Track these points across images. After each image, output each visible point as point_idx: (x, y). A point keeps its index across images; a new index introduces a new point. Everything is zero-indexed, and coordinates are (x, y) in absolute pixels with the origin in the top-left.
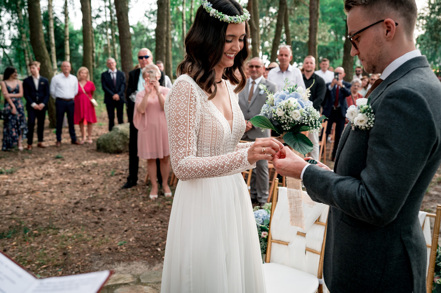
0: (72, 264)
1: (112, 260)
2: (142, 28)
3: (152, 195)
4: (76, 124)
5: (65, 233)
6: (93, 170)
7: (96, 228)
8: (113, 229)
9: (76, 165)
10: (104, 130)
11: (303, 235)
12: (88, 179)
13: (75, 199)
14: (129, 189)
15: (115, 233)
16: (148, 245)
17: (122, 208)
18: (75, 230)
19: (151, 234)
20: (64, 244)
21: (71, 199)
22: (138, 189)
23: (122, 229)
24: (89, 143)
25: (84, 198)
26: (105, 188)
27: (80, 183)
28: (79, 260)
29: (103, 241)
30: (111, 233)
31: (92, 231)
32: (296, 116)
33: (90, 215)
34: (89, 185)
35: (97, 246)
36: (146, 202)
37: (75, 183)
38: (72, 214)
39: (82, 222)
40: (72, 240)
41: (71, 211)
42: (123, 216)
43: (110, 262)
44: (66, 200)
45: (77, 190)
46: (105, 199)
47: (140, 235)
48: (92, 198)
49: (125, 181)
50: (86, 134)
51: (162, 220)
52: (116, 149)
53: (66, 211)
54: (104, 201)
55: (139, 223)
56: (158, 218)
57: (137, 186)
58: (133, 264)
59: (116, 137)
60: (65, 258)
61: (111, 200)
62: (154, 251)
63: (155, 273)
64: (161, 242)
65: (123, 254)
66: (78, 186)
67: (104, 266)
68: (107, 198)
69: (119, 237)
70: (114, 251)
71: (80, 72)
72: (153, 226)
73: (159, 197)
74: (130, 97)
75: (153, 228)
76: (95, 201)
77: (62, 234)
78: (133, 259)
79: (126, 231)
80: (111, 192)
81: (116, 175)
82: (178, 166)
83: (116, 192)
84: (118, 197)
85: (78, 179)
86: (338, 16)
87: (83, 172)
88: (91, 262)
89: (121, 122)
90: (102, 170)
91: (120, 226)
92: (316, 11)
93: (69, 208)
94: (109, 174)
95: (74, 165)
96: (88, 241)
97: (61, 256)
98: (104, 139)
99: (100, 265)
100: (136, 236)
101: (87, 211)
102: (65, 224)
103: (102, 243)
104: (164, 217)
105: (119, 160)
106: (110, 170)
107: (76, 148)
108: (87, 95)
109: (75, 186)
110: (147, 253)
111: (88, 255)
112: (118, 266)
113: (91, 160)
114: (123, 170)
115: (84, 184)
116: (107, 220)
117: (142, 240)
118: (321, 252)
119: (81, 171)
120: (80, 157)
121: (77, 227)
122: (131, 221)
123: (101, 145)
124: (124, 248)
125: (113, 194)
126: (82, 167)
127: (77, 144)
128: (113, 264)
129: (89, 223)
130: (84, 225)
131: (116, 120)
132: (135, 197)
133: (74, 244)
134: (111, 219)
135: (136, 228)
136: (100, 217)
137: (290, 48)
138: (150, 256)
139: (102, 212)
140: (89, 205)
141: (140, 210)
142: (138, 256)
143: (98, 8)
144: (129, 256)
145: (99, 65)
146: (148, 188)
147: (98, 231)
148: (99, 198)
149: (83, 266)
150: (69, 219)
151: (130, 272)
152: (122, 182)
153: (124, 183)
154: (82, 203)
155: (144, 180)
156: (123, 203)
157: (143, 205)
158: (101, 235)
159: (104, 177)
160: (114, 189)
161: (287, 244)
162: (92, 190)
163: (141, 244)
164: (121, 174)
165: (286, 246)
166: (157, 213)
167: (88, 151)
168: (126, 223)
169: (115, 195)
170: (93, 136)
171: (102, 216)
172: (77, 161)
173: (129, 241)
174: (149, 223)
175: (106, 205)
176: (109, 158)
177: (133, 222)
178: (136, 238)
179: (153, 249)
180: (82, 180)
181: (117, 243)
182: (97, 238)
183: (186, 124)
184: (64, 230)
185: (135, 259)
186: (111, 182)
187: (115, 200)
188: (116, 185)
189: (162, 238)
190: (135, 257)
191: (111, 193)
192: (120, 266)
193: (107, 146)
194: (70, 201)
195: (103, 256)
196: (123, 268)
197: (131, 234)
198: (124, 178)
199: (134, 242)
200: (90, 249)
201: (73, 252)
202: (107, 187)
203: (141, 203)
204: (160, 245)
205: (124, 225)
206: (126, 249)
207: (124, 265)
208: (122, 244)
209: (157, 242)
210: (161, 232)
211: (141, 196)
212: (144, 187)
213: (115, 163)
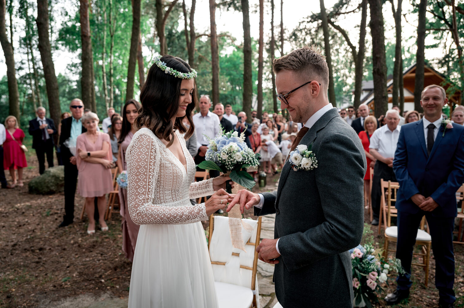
0: (18, 306)
1: (58, 296)
2: (64, 79)
3: (90, 230)
4: (6, 169)
5: (6, 276)
6: (28, 212)
7: (37, 268)
8: (55, 266)
9: (10, 208)
10: (34, 173)
11: (237, 255)
12: (23, 221)
13: (13, 241)
14: (66, 227)
15: (57, 270)
16: (92, 278)
17: (61, 246)
18: (16, 272)
19: (93, 267)
20: (7, 288)
21: (8, 242)
22: (75, 226)
23: (65, 266)
24: (20, 187)
25: (22, 240)
26: (41, 229)
27: (16, 225)
28: (25, 301)
29: (46, 279)
30: (53, 271)
31: (34, 271)
32: (238, 158)
33: (29, 256)
34: (25, 226)
35: (41, 285)
36: (85, 238)
37: (10, 226)
38: (11, 256)
39: (22, 263)
40: (14, 283)
41: (10, 254)
42: (64, 253)
43: (56, 298)
44: (3, 243)
45: (14, 232)
46: (43, 239)
47: (83, 269)
48: (29, 239)
49: (61, 219)
50: (16, 178)
51: (101, 253)
52: (49, 190)
53: (4, 254)
54: (42, 241)
55: (80, 258)
56: (98, 252)
57: (74, 223)
58: (80, 298)
59: (48, 179)
60: (10, 301)
61: (50, 239)
62: (98, 283)
63: (102, 304)
64: (103, 274)
65: (69, 289)
66: (14, 229)
67: (51, 304)
68: (45, 237)
69: (62, 273)
70: (58, 288)
71: (7, 121)
72: (94, 260)
73: (96, 231)
74: (64, 143)
75: (95, 261)
76: (33, 241)
77: (3, 277)
78: (79, 293)
79: (68, 267)
80: (49, 231)
81: (52, 215)
82: (138, 212)
83: (54, 231)
84: (56, 235)
85: (12, 221)
86: (233, 71)
87: (18, 215)
88: (37, 301)
89: (51, 165)
90: (37, 211)
91: (62, 263)
92: (217, 67)
93: (7, 251)
94: (44, 215)
95: (7, 209)
96: (31, 281)
97: (5, 299)
98: (36, 182)
99: (47, 303)
100: (79, 270)
101: (26, 252)
102: (5, 267)
103: (46, 282)
104: (104, 249)
105: (53, 200)
106: (45, 210)
107: (7, 192)
108: (17, 142)
109: (11, 229)
110: (92, 286)
111: (33, 295)
112: (65, 302)
113: (24, 202)
114: (58, 210)
115: (20, 226)
116: (48, 258)
117: (85, 274)
118: (253, 268)
119: (15, 214)
120: (12, 200)
121: (18, 269)
122: (72, 257)
123: (34, 188)
124: (69, 284)
125: (51, 233)
126: (16, 209)
127: (8, 188)
128: (59, 301)
129: (30, 264)
130: (24, 266)
131: (46, 164)
132: (73, 234)
133: (17, 286)
134: (52, 257)
135: (78, 263)
136: (41, 256)
137: (209, 97)
138: (95, 288)
139: (41, 252)
140: (27, 246)
141: (79, 246)
142: (83, 289)
143: (20, 61)
144: (74, 290)
145: (24, 112)
146: (84, 225)
147: (40, 271)
148: (37, 239)
149: (29, 306)
150: (8, 262)
151: (78, 306)
152: (58, 221)
153: (61, 221)
154: (19, 245)
155: (80, 217)
156: (62, 241)
157: (81, 241)
158: (44, 274)
159: (39, 218)
160: (51, 228)
161: (224, 264)
162: (29, 231)
163: (85, 278)
164: (57, 213)
165: (223, 266)
166: (96, 247)
167: (20, 194)
168: (67, 259)
169: (53, 234)
170: (23, 179)
171: (42, 255)
172: (9, 205)
173: (73, 276)
174: (90, 257)
175: (44, 245)
176: (42, 200)
177: (75, 258)
178: (79, 273)
179: (97, 281)
180: (17, 222)
181: (61, 280)
182: (40, 277)
183: (146, 173)
184: (5, 273)
185: (81, 293)
186: (47, 222)
187: (53, 239)
188: (52, 225)
189: (104, 269)
190: (81, 291)
191: (49, 233)
192: (67, 301)
193: (40, 188)
194: (7, 244)
195: (49, 294)
196: (70, 303)
197: (74, 269)
198: (60, 217)
199: (77, 277)
200: (34, 289)
201: (17, 294)
202: (44, 227)
203: (80, 239)
204: (103, 277)
205: (66, 262)
206: (70, 284)
207: (70, 300)
208: (66, 280)
209: (100, 274)
210: (102, 264)
211: (79, 233)
212: (80, 224)
213: (49, 203)
